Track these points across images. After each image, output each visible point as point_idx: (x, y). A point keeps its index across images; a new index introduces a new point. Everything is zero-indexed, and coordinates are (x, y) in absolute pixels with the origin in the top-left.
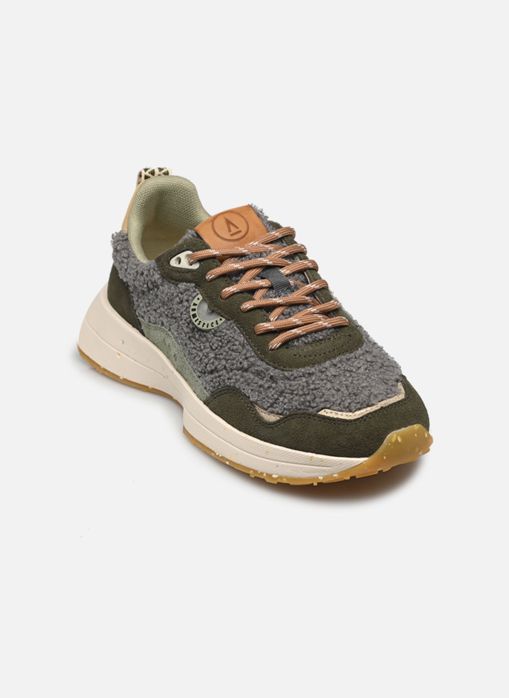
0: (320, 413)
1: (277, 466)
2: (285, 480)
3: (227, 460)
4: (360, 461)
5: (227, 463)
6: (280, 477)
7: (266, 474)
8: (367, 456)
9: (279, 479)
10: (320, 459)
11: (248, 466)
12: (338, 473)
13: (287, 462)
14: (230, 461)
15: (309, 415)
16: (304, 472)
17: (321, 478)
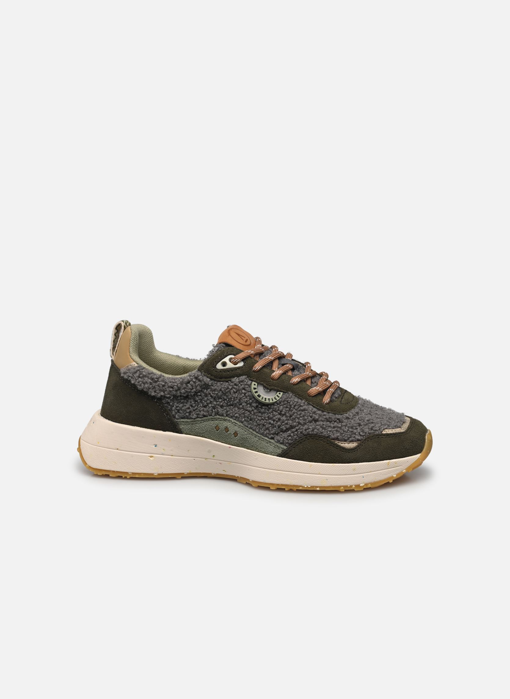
0: (383, 433)
1: (363, 477)
2: (370, 485)
3: (317, 487)
4: (418, 457)
5: (318, 489)
6: (366, 484)
7: (355, 485)
8: (420, 453)
9: (365, 486)
10: (395, 462)
11: (339, 485)
12: (406, 469)
13: (371, 472)
14: (320, 487)
15: (377, 435)
16: (383, 475)
17: (395, 476)
